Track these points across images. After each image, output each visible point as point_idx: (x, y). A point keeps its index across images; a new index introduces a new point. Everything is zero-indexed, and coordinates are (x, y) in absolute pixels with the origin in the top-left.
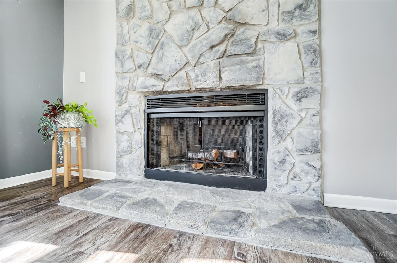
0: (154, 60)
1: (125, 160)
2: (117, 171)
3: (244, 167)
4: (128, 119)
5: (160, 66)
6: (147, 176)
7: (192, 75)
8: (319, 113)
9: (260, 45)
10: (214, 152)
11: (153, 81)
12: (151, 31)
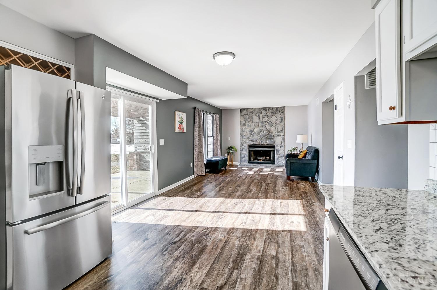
0: (251, 137)
1: (243, 159)
2: (241, 162)
3: (271, 160)
4: (244, 150)
5: (253, 139)
6: (249, 163)
7: (260, 141)
8: (284, 150)
9: (274, 137)
10: (264, 157)
11: (251, 142)
12: (250, 130)
